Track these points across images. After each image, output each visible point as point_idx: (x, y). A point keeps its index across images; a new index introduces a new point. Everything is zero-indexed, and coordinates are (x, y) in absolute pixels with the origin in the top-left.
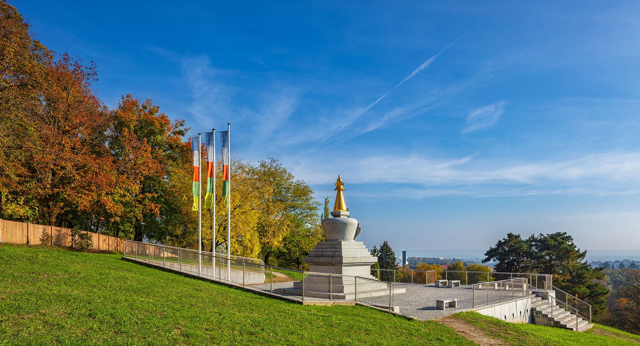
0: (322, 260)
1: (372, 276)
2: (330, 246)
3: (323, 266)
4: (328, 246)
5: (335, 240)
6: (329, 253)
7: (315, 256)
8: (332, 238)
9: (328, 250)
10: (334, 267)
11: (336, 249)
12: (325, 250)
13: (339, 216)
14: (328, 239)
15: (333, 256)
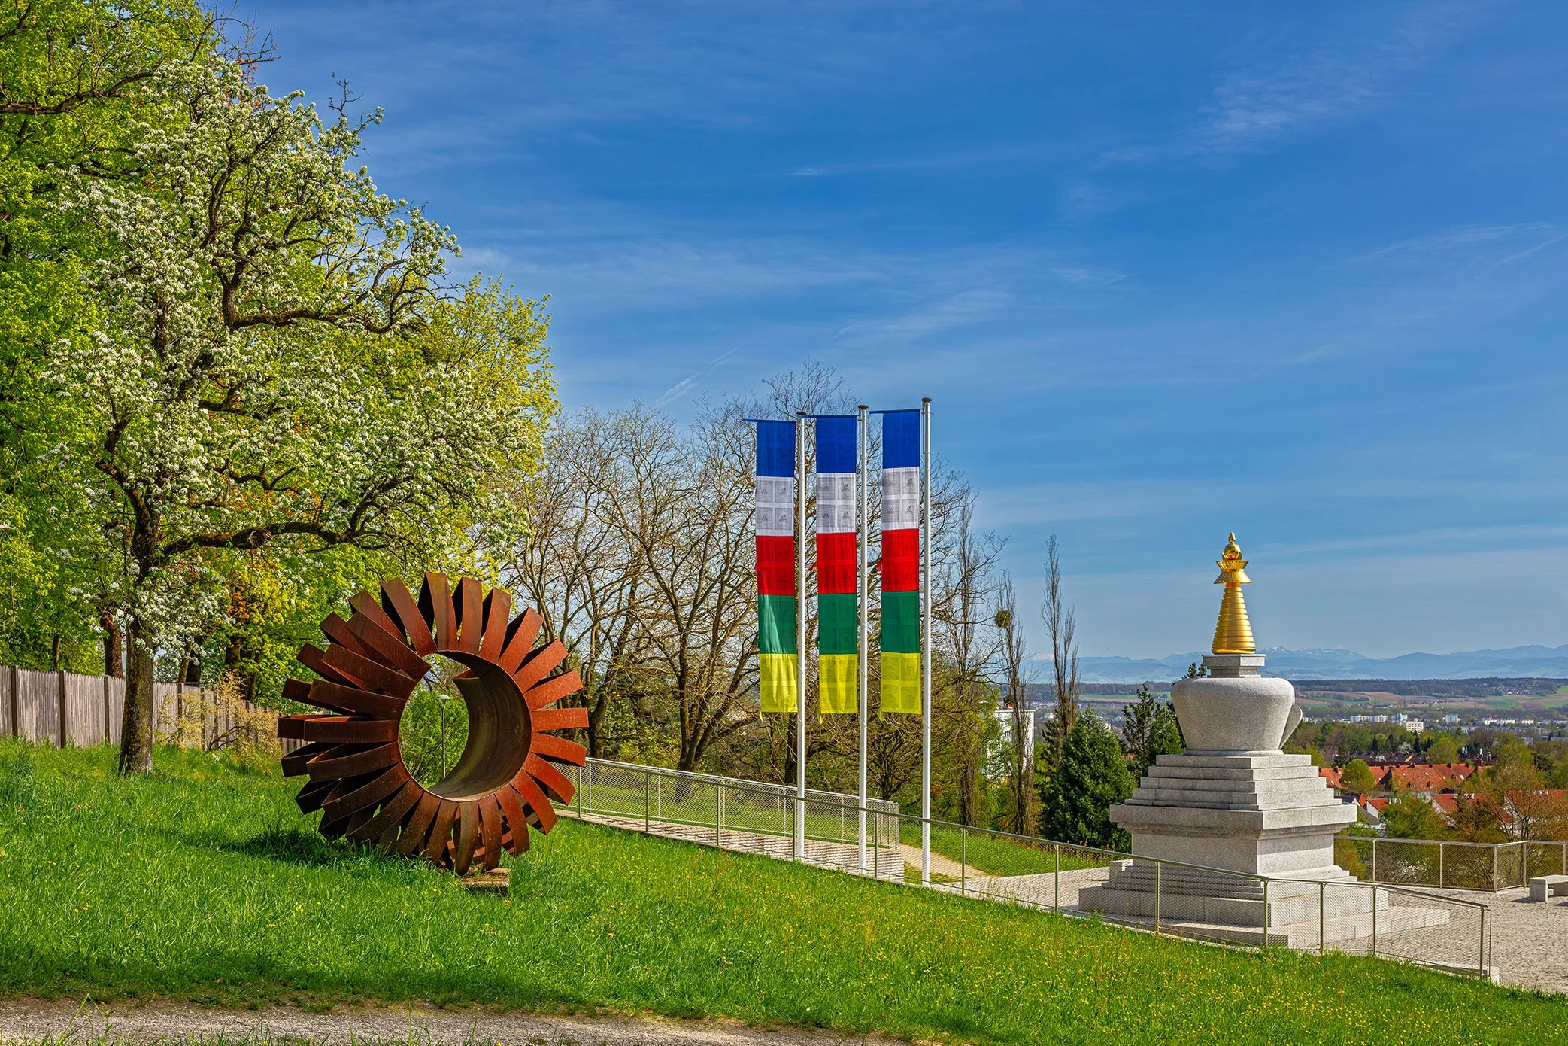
0: (1184, 816)
1: (1337, 868)
2: (1210, 771)
3: (1185, 836)
4: (1201, 772)
5: (1223, 752)
6: (1209, 796)
7: (1156, 803)
8: (1214, 744)
9: (1201, 784)
10: (1228, 840)
11: (1229, 784)
12: (1189, 783)
13: (1231, 669)
14: (1199, 748)
15: (1224, 806)
